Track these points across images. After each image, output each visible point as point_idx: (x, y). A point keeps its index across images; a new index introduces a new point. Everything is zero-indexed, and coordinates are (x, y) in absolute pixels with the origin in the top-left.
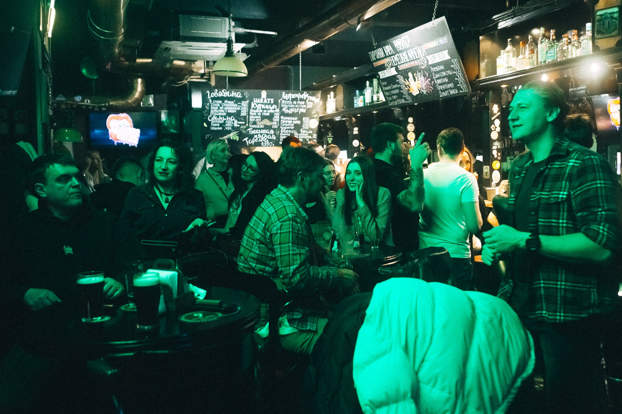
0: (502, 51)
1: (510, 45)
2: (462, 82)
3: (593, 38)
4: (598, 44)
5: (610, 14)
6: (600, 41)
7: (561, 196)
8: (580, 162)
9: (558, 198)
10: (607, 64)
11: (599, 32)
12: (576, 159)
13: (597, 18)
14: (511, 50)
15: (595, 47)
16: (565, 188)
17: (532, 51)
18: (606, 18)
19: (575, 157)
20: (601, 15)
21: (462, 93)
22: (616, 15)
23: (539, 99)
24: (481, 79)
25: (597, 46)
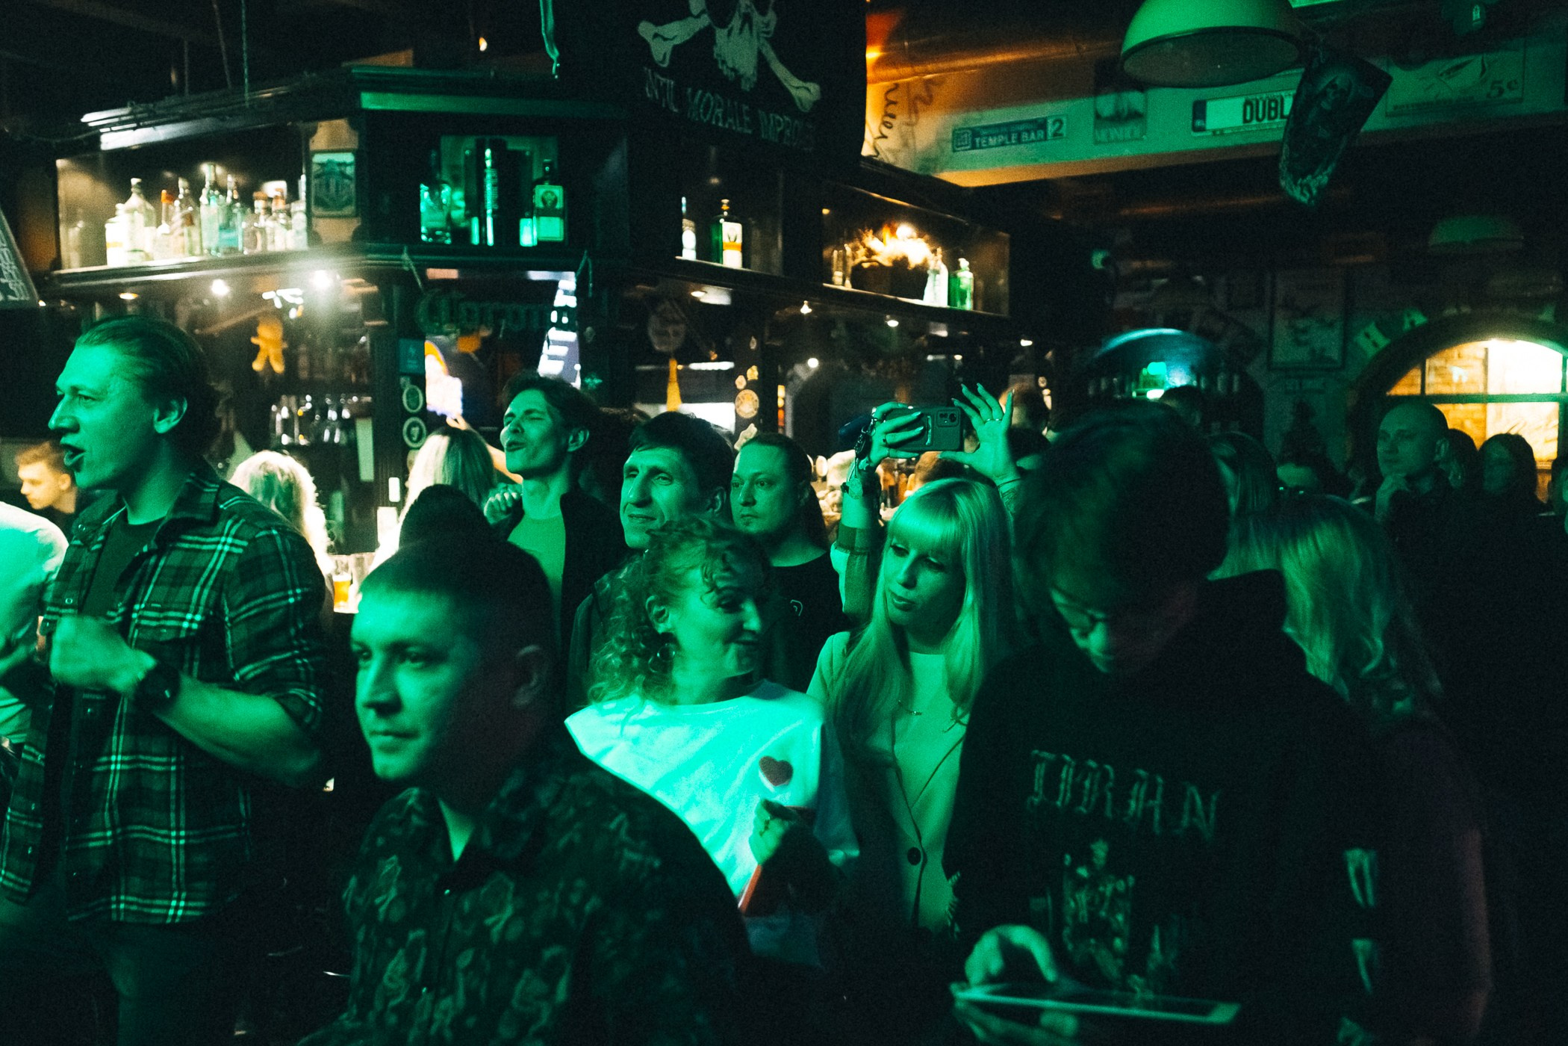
0: (119, 206)
1: (139, 194)
2: (11, 274)
3: (308, 213)
4: (318, 229)
5: (340, 164)
6: (321, 222)
7: (185, 625)
8: (245, 543)
9: (179, 629)
10: (338, 277)
11: (320, 202)
12: (235, 537)
13: (315, 168)
14: (140, 207)
15: (313, 237)
16: (198, 604)
17: (190, 220)
18: (331, 173)
19: (233, 532)
20: (322, 165)
21: (14, 302)
22: (350, 171)
23: (128, 380)
24: (62, 272)
25: (316, 233)
